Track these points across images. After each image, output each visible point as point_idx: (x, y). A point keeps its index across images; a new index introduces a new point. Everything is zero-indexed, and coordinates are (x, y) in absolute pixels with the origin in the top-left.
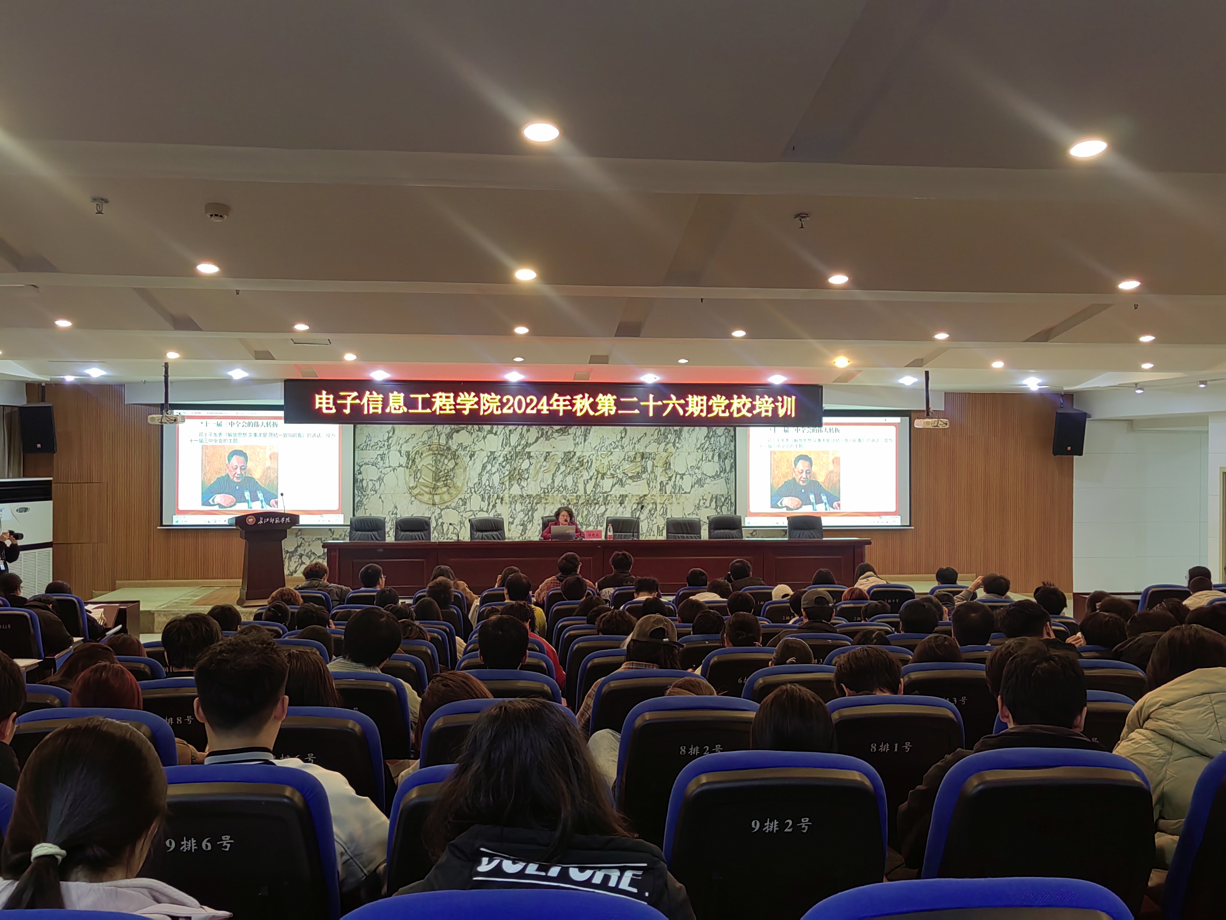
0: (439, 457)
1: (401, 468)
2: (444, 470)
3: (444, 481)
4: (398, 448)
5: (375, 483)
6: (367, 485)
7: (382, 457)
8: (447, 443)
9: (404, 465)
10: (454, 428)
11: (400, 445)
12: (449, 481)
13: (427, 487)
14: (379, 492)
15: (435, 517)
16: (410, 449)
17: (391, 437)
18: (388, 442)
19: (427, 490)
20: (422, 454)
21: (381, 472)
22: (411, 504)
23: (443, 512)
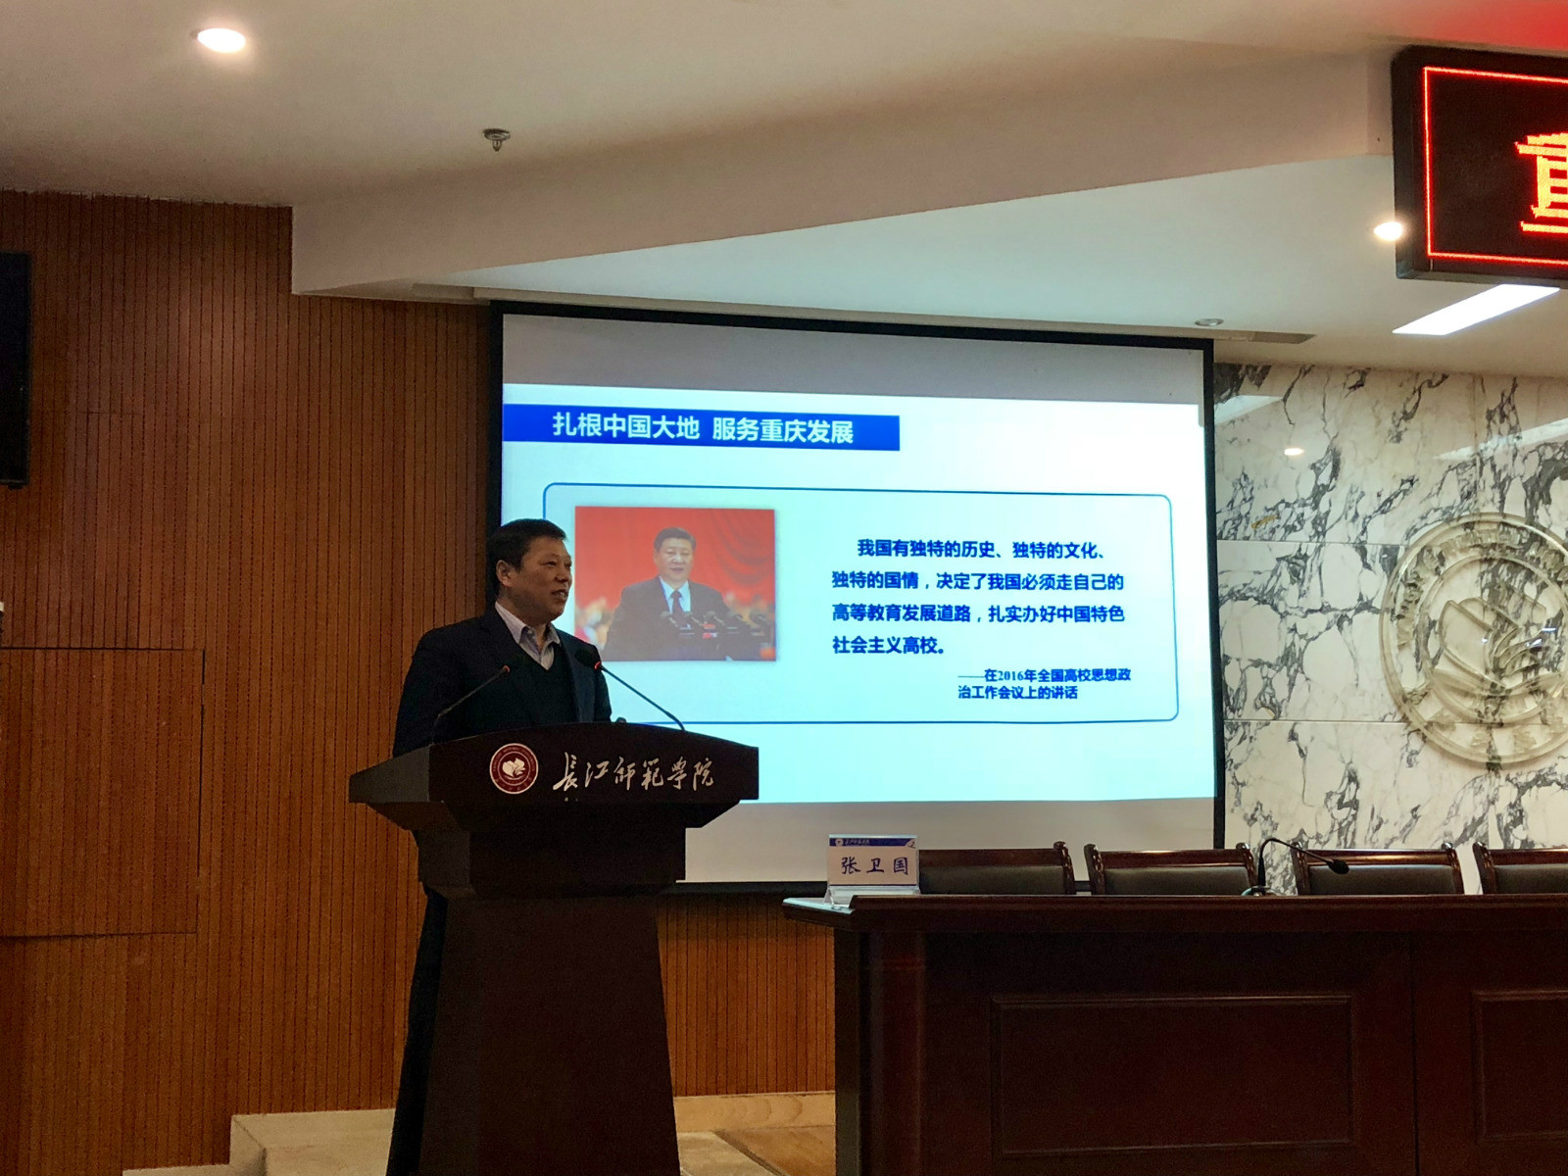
1: (1366, 614)
3: (1527, 670)
4: (1354, 532)
5: (1271, 673)
6: (1243, 681)
7: (1297, 566)
8: (1531, 520)
9: (1377, 604)
10: (1553, 459)
11: (1360, 520)
12: (1543, 672)
13: (1466, 694)
14: (1291, 710)
15: (1499, 817)
16: (1397, 538)
17: (1326, 488)
18: (1316, 507)
19: (1467, 705)
20: (1442, 558)
21: (1294, 630)
22: (1410, 763)
23: (1525, 799)
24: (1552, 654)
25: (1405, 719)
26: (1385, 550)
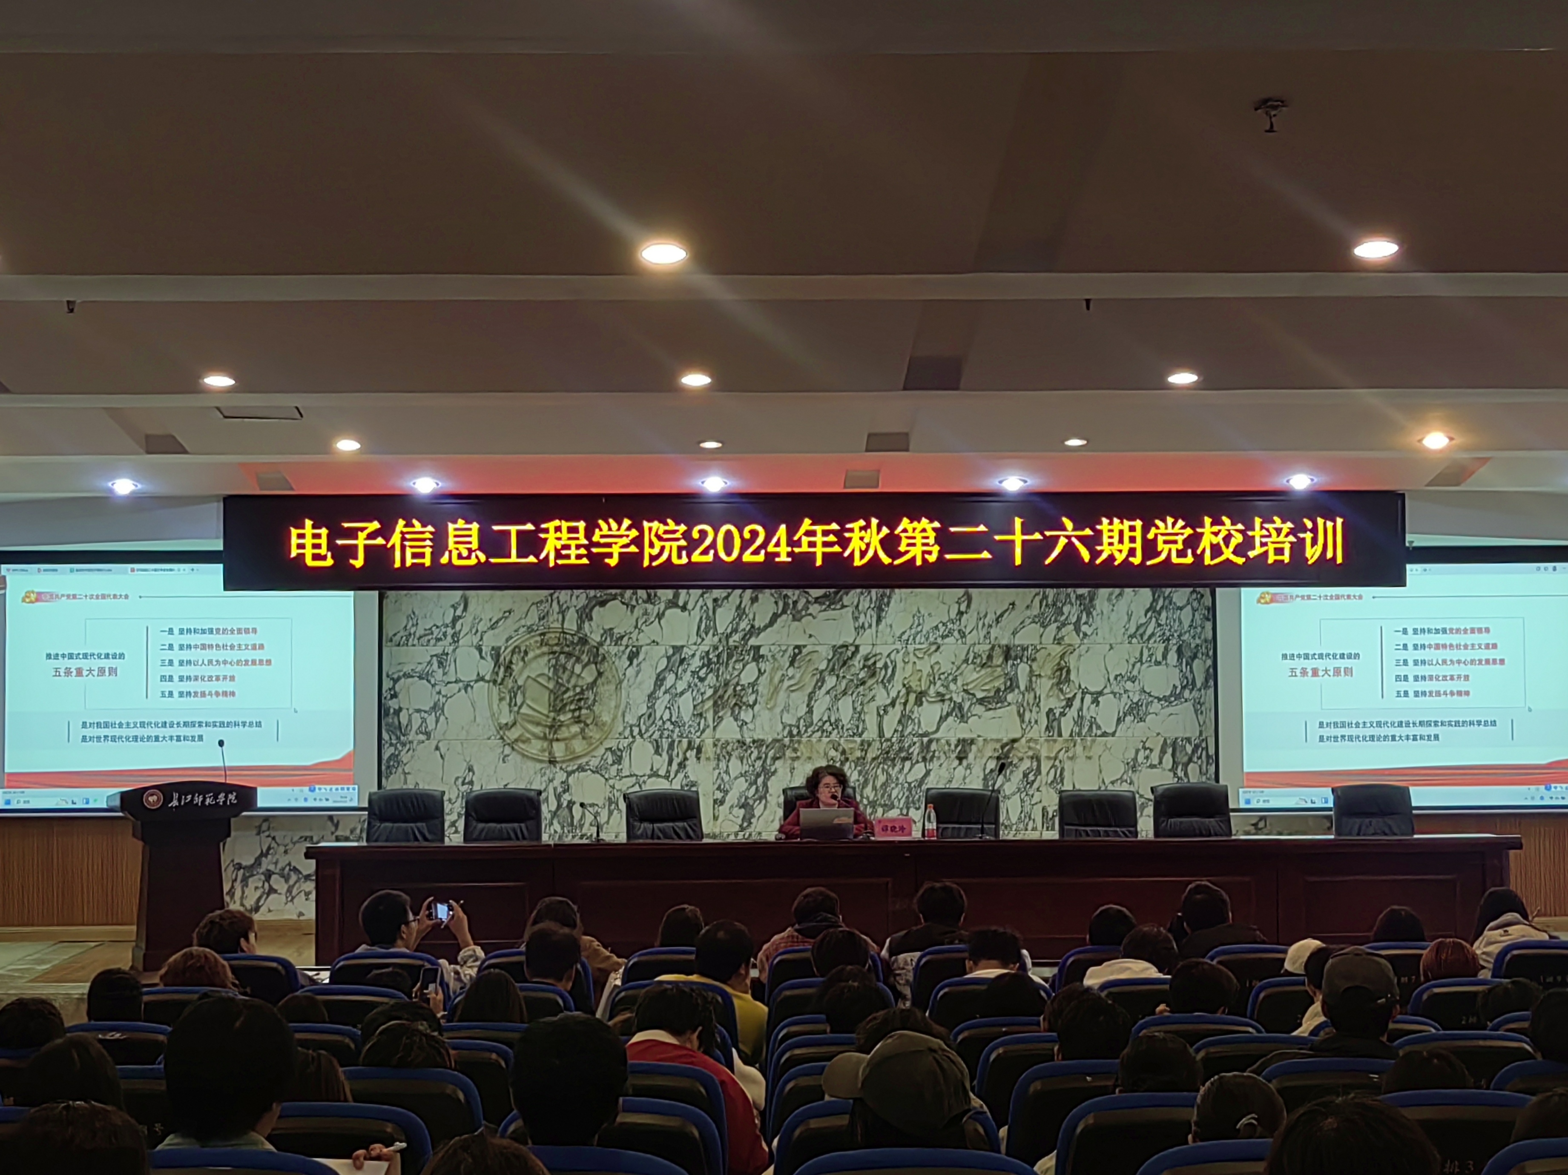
0: (562, 657)
1: (481, 683)
2: (575, 687)
3: (574, 711)
4: (476, 640)
5: (426, 715)
6: (410, 721)
7: (442, 660)
8: (580, 628)
9: (487, 678)
10: (595, 596)
11: (479, 634)
12: (584, 711)
13: (538, 724)
14: (436, 735)
15: (555, 789)
16: (500, 643)
17: (460, 617)
18: (453, 627)
19: (538, 730)
20: (526, 653)
21: (439, 693)
22: (504, 761)
23: (571, 780)
24: (590, 702)
25: (502, 738)
26: (493, 648)
